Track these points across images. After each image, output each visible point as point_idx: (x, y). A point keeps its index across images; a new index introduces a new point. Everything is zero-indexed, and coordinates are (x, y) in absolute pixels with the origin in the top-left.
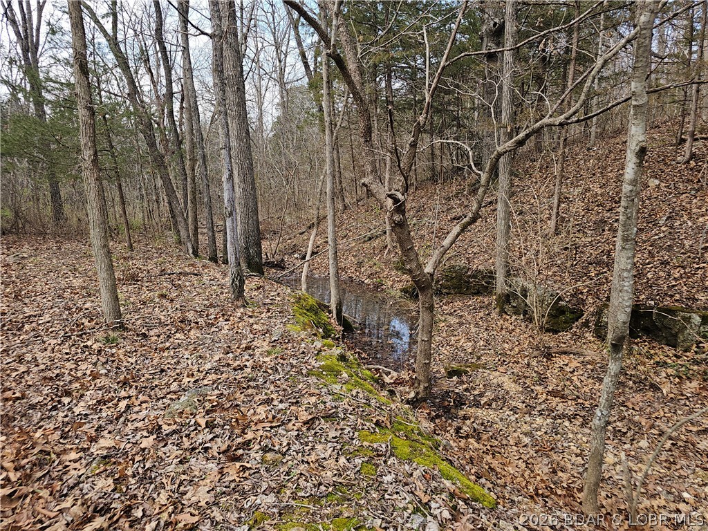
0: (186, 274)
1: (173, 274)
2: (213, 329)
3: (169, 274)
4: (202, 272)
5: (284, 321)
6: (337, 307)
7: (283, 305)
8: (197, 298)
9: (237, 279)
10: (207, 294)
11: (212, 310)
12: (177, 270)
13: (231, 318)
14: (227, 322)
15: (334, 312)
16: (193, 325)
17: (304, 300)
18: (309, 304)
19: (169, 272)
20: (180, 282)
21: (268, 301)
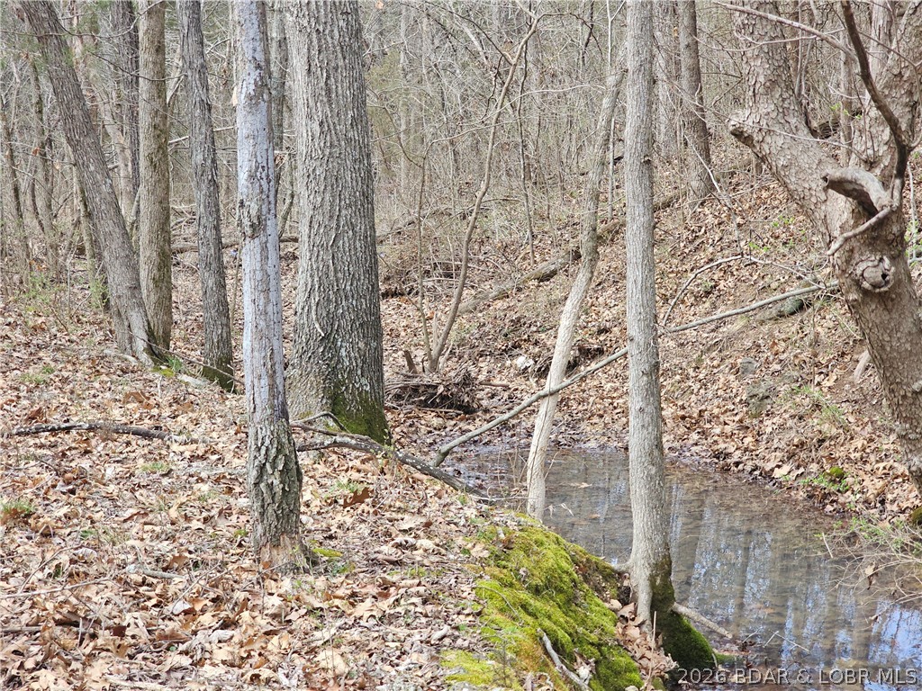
0: (110, 432)
1: (67, 430)
2: (174, 659)
3: (54, 431)
4: (170, 422)
5: (438, 634)
6: (652, 579)
7: (443, 567)
8: (136, 527)
9: (274, 467)
10: (174, 513)
11: (178, 581)
12: (83, 415)
13: (246, 615)
14: (227, 633)
15: (644, 598)
16: (105, 637)
17: (527, 551)
18: (545, 565)
19: (56, 420)
20: (85, 463)
21: (387, 550)
